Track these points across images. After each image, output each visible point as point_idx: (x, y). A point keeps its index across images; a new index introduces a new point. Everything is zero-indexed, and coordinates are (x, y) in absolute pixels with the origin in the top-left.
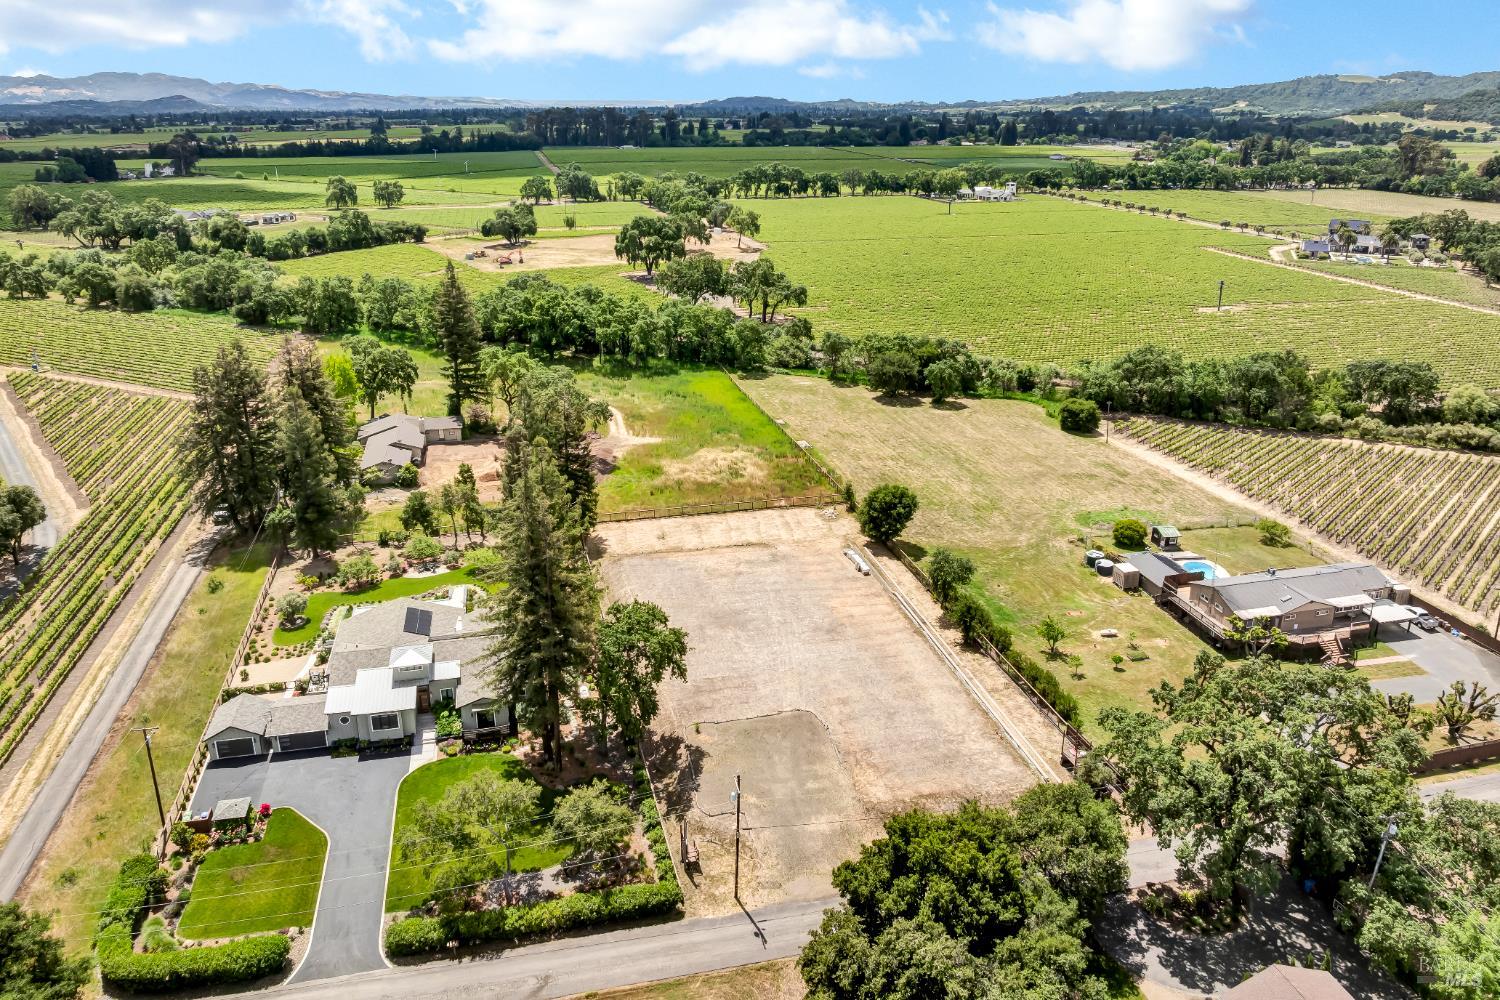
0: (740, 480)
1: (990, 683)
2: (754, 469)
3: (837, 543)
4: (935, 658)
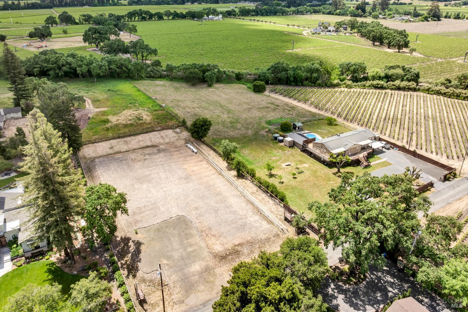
0: (141, 121)
1: (251, 191)
2: (147, 117)
3: (183, 142)
4: (228, 184)
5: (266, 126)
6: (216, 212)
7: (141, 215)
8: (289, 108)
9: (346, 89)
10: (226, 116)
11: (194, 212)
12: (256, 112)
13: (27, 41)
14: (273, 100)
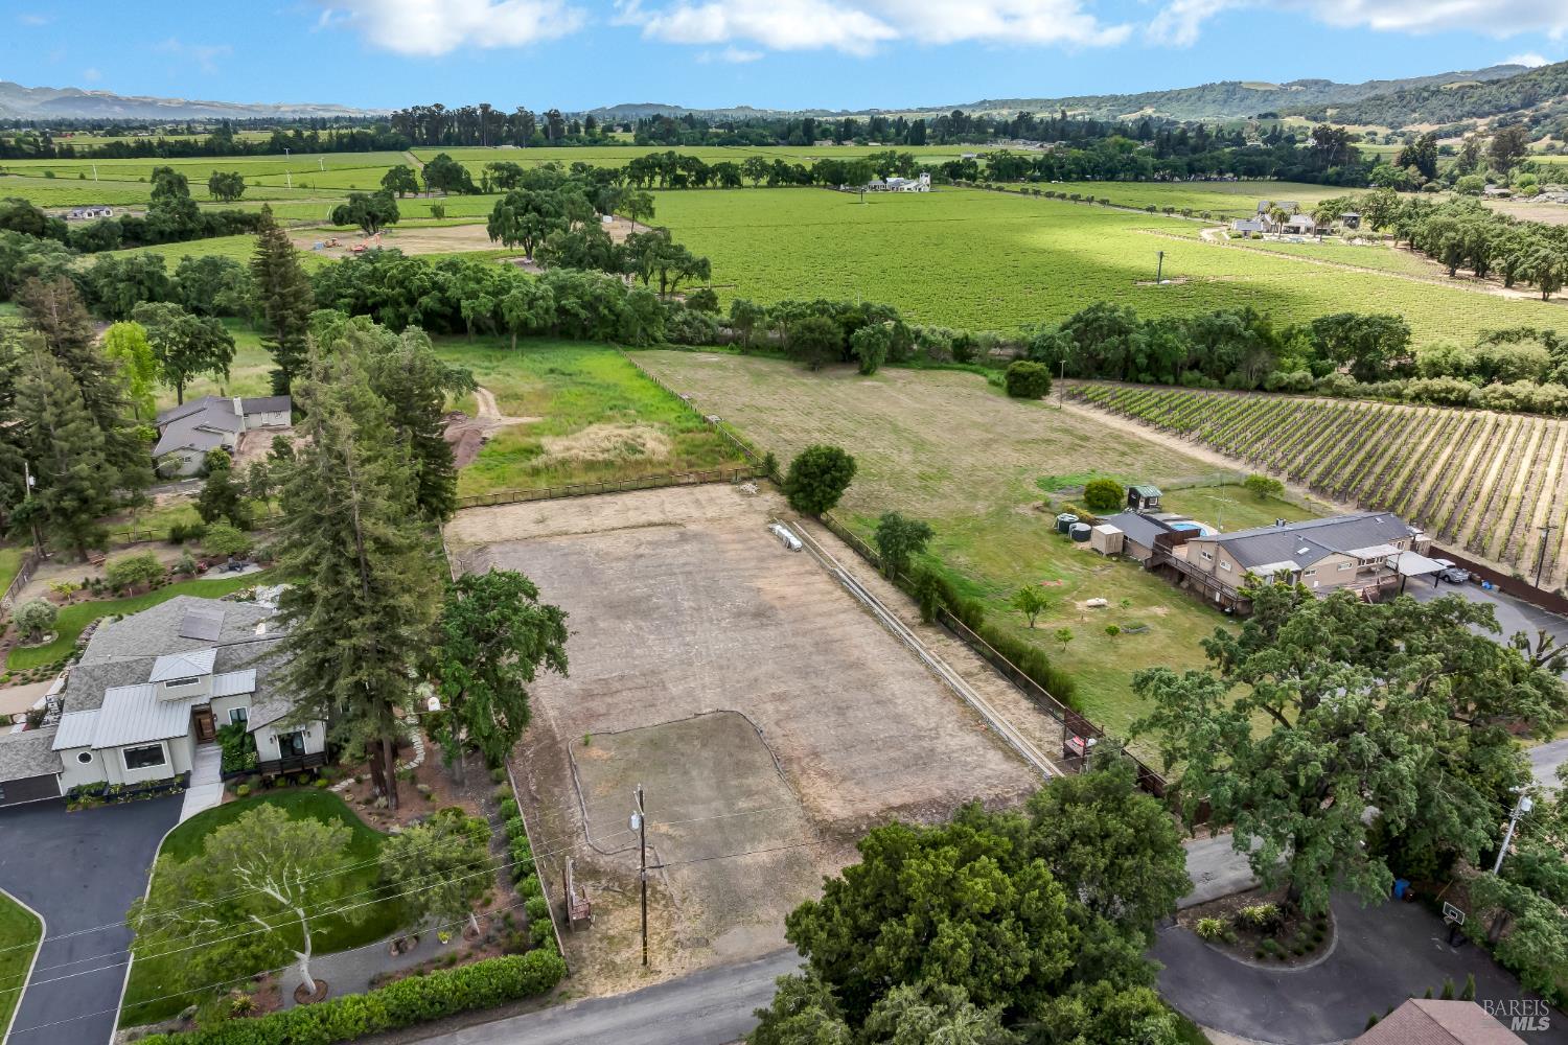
0: (638, 456)
2: (656, 443)
5: (1037, 491)
6: (841, 711)
7: (609, 700)
8: (1121, 448)
9: (1331, 403)
10: (907, 458)
11: (770, 707)
12: (1008, 451)
13: (326, 234)
14: (1070, 422)
